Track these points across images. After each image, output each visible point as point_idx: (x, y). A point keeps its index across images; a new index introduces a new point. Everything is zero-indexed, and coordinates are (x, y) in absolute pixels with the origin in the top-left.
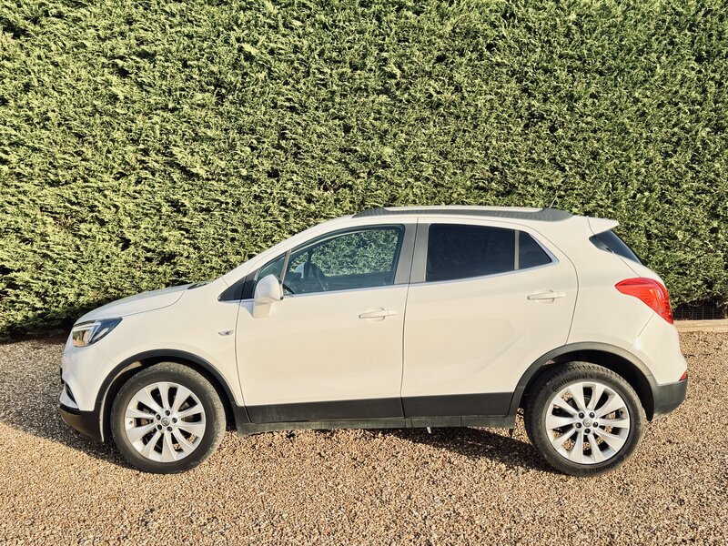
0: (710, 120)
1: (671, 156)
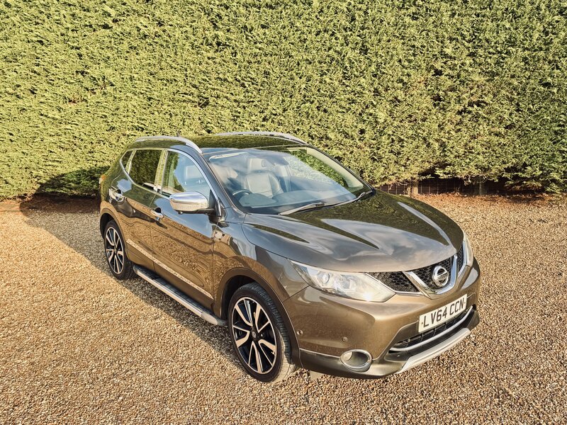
0: (357, 44)
1: (326, 74)
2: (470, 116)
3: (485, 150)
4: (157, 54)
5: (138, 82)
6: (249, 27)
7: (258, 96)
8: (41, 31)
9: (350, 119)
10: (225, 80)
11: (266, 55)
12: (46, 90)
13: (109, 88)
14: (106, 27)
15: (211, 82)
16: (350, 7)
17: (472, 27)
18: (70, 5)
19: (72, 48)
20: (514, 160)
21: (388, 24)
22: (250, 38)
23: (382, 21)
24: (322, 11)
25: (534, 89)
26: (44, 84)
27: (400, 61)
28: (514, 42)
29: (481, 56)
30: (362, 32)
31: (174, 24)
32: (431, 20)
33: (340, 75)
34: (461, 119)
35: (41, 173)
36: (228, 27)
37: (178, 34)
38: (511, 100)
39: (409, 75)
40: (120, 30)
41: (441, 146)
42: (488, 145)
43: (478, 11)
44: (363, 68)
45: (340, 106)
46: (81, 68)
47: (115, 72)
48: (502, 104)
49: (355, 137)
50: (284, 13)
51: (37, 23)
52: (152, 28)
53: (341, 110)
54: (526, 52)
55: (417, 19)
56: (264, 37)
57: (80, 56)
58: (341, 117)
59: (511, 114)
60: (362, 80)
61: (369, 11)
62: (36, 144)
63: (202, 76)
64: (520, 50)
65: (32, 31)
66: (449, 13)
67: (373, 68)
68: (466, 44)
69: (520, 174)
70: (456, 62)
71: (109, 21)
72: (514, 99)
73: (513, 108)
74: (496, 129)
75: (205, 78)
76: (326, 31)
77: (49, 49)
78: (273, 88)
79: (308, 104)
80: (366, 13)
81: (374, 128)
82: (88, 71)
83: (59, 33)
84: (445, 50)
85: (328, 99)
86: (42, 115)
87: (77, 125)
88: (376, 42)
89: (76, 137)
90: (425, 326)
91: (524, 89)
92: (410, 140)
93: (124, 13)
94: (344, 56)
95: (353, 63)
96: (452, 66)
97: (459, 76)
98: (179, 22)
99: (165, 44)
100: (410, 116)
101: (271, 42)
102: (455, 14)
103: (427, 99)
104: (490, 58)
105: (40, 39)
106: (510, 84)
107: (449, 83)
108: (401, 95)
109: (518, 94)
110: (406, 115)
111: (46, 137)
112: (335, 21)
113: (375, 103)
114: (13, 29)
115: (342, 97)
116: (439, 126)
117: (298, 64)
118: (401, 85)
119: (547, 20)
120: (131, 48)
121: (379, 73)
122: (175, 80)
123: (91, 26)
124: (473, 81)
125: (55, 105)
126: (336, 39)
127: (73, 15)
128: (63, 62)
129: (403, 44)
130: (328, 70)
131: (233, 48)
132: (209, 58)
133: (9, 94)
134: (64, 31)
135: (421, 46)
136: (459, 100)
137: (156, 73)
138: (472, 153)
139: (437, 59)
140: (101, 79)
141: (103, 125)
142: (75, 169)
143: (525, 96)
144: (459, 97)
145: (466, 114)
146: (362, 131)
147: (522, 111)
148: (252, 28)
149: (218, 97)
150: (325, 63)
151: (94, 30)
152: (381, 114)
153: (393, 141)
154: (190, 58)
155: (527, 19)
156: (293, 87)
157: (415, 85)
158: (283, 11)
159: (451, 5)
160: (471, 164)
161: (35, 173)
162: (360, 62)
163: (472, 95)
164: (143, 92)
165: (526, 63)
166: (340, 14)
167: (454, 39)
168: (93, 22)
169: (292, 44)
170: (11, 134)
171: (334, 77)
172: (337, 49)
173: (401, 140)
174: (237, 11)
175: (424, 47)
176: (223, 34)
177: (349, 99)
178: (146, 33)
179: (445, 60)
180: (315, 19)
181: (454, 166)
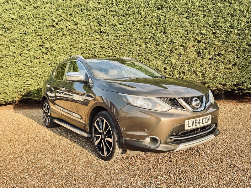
2: (215, 60)
3: (223, 76)
4: (74, 37)
5: (66, 49)
6: (114, 24)
7: (118, 54)
8: (26, 29)
9: (160, 63)
10: (104, 47)
11: (121, 36)
12: (26, 54)
13: (53, 52)
14: (53, 26)
15: (97, 48)
16: (159, 15)
17: (214, 21)
18: (38, 18)
19: (38, 35)
20: (237, 80)
21: (175, 21)
22: (114, 29)
23: (172, 20)
24: (146, 17)
25: (244, 47)
26: (26, 51)
27: (181, 37)
28: (233, 27)
29: (218, 34)
30: (164, 25)
31: (82, 24)
32: (195, 19)
33: (155, 44)
34: (211, 62)
35: (22, 90)
36: (105, 25)
37: (83, 28)
38: (234, 53)
39: (186, 43)
40: (59, 27)
41: (202, 75)
42: (225, 74)
43: (216, 14)
44: (165, 40)
45: (155, 57)
46: (42, 44)
47: (56, 45)
48: (230, 55)
49: (162, 71)
50: (129, 18)
51: (24, 26)
52: (72, 26)
53: (155, 59)
54: (239, 31)
55: (188, 18)
56: (120, 28)
57: (41, 38)
58: (156, 62)
59: (234, 59)
60: (164, 46)
61: (167, 16)
62: (21, 77)
63: (93, 46)
64: (236, 30)
65: (22, 29)
66: (203, 15)
67: (169, 40)
68: (211, 29)
69: (240, 87)
70: (207, 36)
71: (54, 24)
72: (235, 52)
73: (235, 57)
74: (228, 66)
75: (95, 46)
76: (148, 25)
77: (29, 36)
78: (124, 50)
79: (140, 57)
80: (165, 17)
81: (171, 67)
82: (45, 45)
83: (33, 29)
84: (201, 31)
85: (149, 54)
86: (24, 64)
87: (39, 68)
88: (170, 29)
89: (38, 74)
90: (188, 127)
91: (239, 48)
92: (188, 72)
93: (61, 21)
94: (156, 35)
95: (160, 38)
96: (205, 39)
97: (209, 43)
98: (84, 23)
99: (78, 33)
100: (187, 61)
101: (124, 30)
102: (205, 16)
103: (194, 53)
104: (223, 34)
105: (25, 32)
106: (233, 45)
107: (205, 46)
108: (182, 52)
109: (237, 50)
110: (185, 60)
111: (25, 74)
112: (152, 21)
113: (171, 56)
114: (14, 29)
115: (156, 53)
116: (201, 65)
117: (136, 40)
118: (182, 47)
119: (248, 17)
120: (63, 35)
121: (172, 42)
122: (82, 48)
123: (46, 26)
124: (215, 44)
125: (29, 60)
126: (152, 28)
127: (39, 22)
128: (34, 42)
129: (182, 29)
130: (149, 42)
131: (107, 34)
132: (97, 38)
133: (11, 56)
134: (35, 29)
135: (191, 30)
136: (209, 54)
137: (74, 45)
138: (217, 77)
139: (198, 36)
140: (50, 48)
141: (50, 68)
142: (37, 88)
143: (240, 51)
144: (209, 52)
145: (213, 60)
146: (165, 69)
147: (239, 58)
148: (116, 25)
149: (100, 55)
150: (148, 39)
151: (48, 28)
152: (173, 60)
153: (180, 72)
154: (89, 38)
155: (238, 17)
156: (133, 49)
157: (189, 47)
158: (129, 17)
159: (203, 13)
160: (217, 82)
161: (19, 90)
162: (163, 38)
163: (215, 51)
164: (67, 53)
165: (239, 36)
166: (154, 18)
167: (206, 26)
168: (48, 24)
169: (133, 31)
170: (11, 73)
171: (152, 45)
172: (153, 32)
173: (183, 72)
174: (109, 18)
175: (192, 30)
176: (103, 28)
177: (159, 54)
178: (70, 28)
179: (202, 36)
180: (143, 20)
181: (209, 83)
